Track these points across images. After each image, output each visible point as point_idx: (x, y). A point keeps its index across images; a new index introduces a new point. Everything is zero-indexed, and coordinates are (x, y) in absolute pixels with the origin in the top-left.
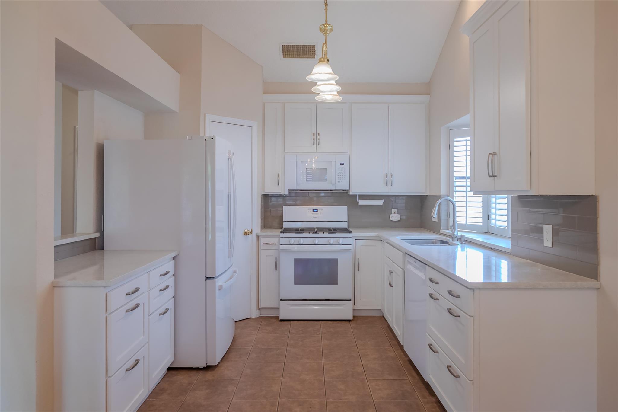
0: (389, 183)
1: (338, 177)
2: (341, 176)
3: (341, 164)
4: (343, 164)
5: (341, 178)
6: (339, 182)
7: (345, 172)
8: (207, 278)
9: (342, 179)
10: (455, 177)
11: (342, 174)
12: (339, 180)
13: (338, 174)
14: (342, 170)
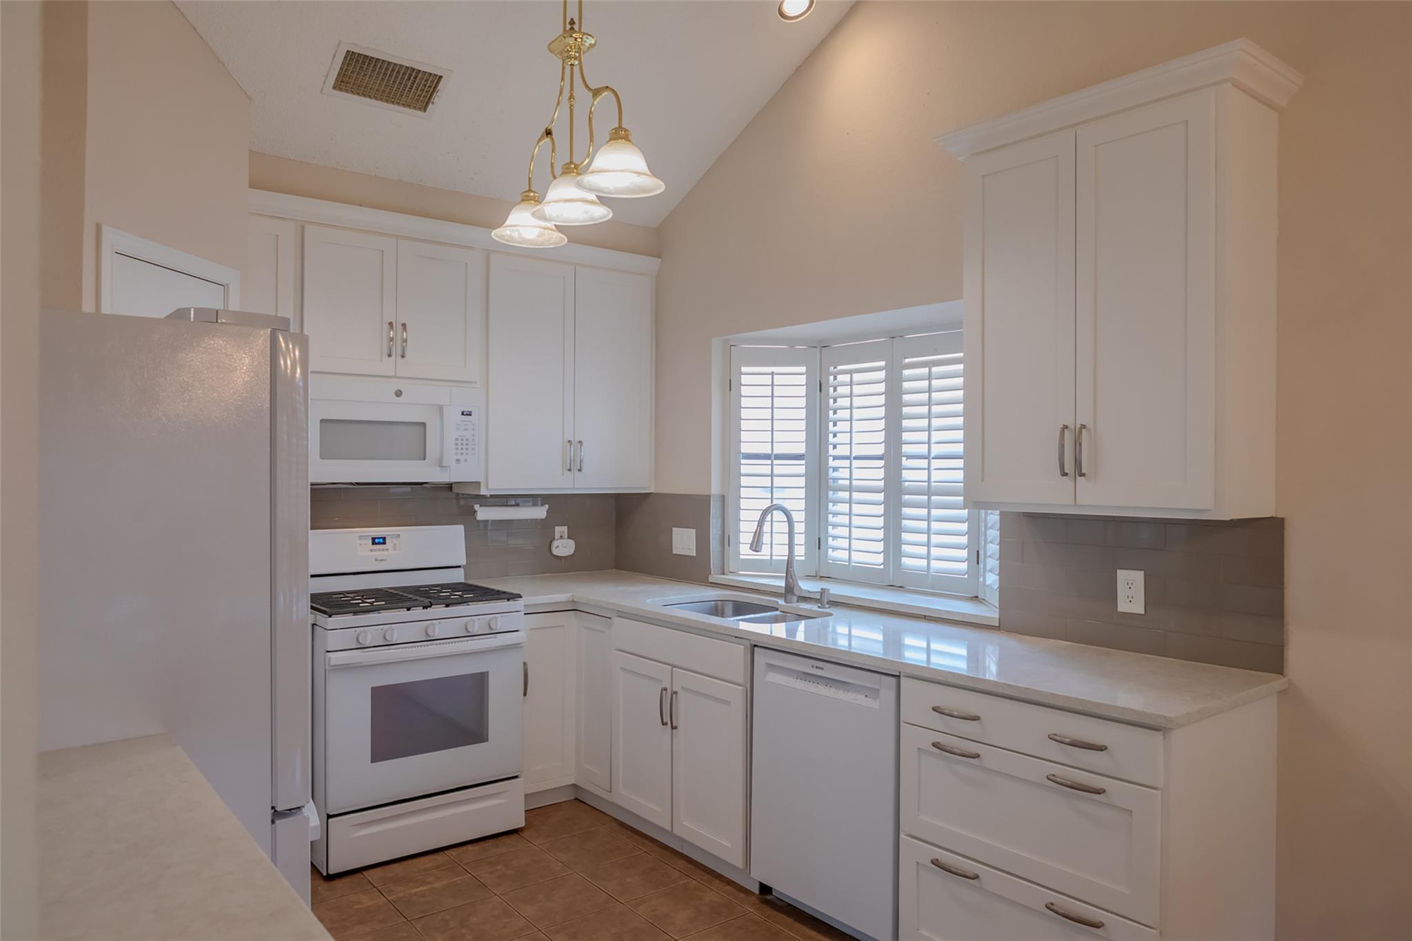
0: (574, 466)
1: (457, 449)
2: (464, 447)
3: (463, 414)
4: (467, 415)
5: (464, 451)
6: (458, 460)
7: (473, 435)
8: (277, 815)
9: (467, 454)
10: (741, 455)
11: (467, 440)
12: (458, 457)
13: (457, 439)
14: (465, 429)
